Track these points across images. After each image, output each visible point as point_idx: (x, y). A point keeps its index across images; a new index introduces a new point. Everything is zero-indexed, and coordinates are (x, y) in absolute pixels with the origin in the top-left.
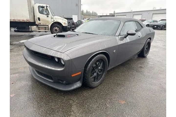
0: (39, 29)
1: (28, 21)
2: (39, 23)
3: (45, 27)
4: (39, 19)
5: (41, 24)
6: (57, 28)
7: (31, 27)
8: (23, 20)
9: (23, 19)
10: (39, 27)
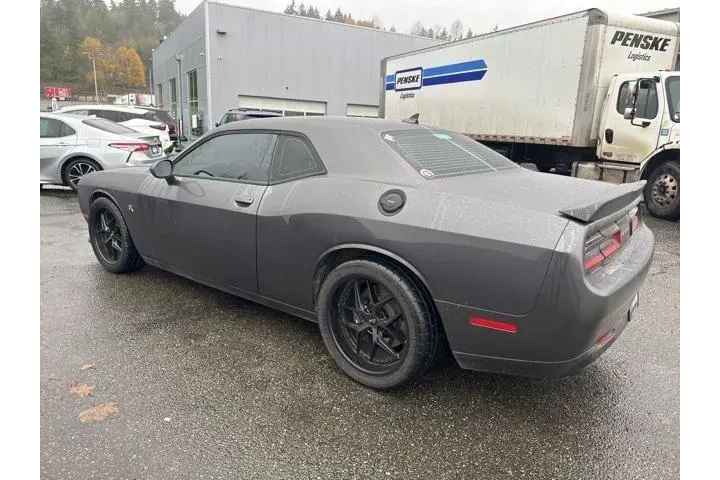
0: (601, 175)
1: (565, 144)
2: (605, 154)
3: (625, 172)
4: (609, 136)
5: (612, 158)
6: (668, 180)
7: (577, 167)
8: (552, 140)
9: (552, 136)
10: (602, 169)
